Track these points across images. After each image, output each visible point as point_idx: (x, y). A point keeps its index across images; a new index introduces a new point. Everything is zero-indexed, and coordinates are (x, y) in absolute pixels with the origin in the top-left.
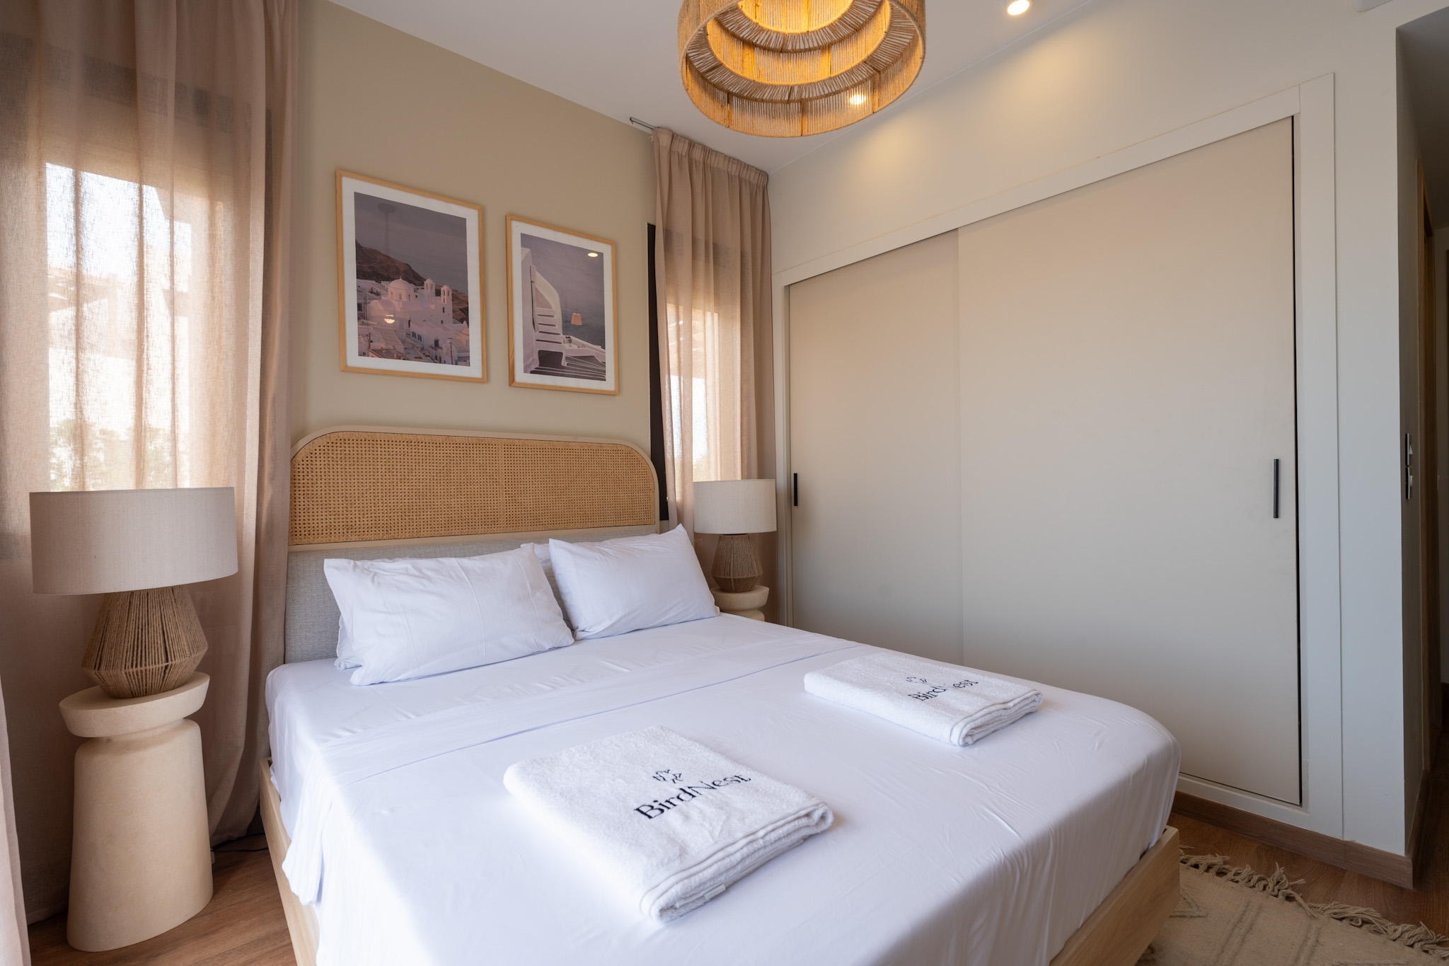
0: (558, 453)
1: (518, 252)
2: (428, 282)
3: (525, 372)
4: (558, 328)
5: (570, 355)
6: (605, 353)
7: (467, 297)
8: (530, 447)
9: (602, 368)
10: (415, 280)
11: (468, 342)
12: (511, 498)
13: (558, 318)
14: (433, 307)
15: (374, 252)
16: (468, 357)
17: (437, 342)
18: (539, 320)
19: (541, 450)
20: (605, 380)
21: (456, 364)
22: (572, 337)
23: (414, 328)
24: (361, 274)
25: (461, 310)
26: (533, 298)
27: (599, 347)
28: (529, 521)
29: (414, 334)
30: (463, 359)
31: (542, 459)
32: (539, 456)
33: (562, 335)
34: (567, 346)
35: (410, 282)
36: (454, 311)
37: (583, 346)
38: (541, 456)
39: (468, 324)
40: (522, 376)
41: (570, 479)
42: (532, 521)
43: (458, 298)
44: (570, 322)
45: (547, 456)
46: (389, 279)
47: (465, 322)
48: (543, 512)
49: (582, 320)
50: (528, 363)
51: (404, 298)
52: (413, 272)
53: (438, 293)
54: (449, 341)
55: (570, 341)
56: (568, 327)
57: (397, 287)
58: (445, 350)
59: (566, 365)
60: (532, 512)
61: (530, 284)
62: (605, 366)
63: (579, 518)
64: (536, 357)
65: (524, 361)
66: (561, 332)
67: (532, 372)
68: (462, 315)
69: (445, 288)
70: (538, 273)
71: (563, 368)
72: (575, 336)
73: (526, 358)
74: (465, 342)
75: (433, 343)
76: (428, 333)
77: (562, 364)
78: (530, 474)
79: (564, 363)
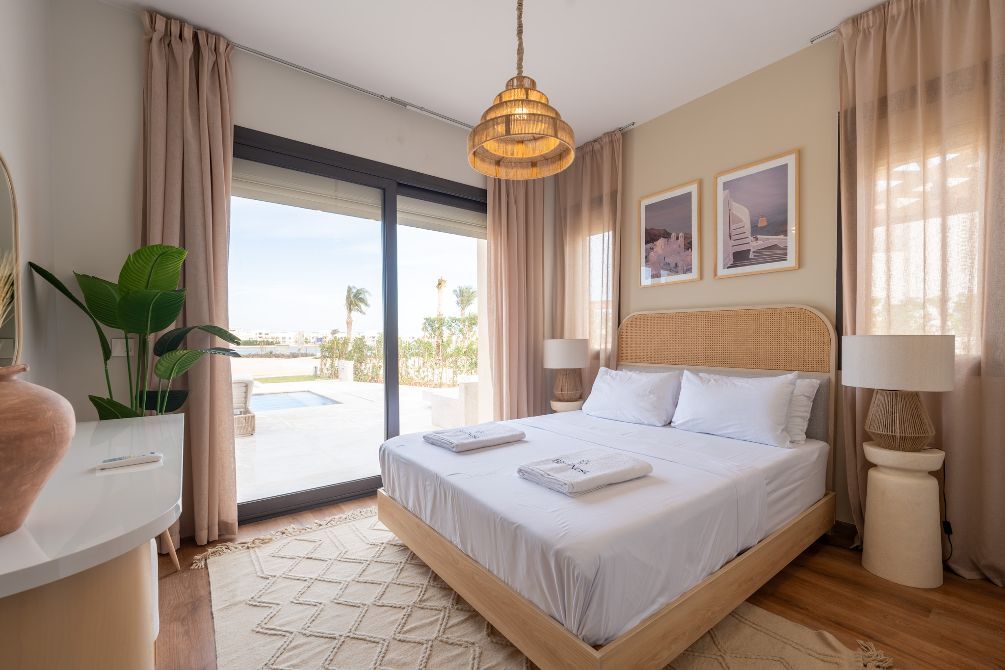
0: (740, 318)
1: (721, 194)
2: (673, 235)
3: (724, 268)
4: (748, 233)
5: (756, 249)
6: (787, 239)
7: (691, 235)
8: (721, 315)
9: (784, 252)
10: (667, 235)
11: (691, 260)
12: (708, 346)
13: (748, 226)
14: (675, 246)
15: (652, 229)
16: (691, 268)
17: (676, 264)
18: (733, 233)
19: (728, 317)
20: (786, 260)
21: (685, 273)
22: (758, 236)
23: (667, 260)
24: (647, 242)
25: (688, 243)
26: (731, 219)
27: (782, 237)
28: (719, 361)
29: (667, 263)
30: (689, 270)
31: (728, 322)
32: (726, 320)
33: (750, 237)
34: (754, 244)
35: (665, 238)
36: (685, 245)
37: (767, 239)
38: (728, 320)
39: (691, 250)
40: (722, 272)
41: (748, 335)
42: (721, 361)
43: (687, 237)
44: (757, 226)
45: (732, 320)
46: (658, 240)
47: (690, 249)
48: (728, 355)
49: (767, 221)
50: (726, 262)
51: (663, 247)
52: (667, 232)
53: (677, 238)
54: (682, 262)
55: (757, 239)
56: (756, 230)
57: (661, 242)
58: (680, 268)
59: (753, 257)
60: (721, 355)
61: (729, 211)
62: (787, 249)
63: (754, 361)
64: (731, 257)
65: (723, 262)
66: (750, 236)
67: (728, 268)
68: (688, 246)
69: (681, 235)
70: (733, 203)
71: (752, 259)
72: (761, 235)
73: (724, 259)
74: (689, 260)
75: (674, 265)
76: (671, 260)
77: (750, 257)
78: (721, 332)
79: (751, 256)
